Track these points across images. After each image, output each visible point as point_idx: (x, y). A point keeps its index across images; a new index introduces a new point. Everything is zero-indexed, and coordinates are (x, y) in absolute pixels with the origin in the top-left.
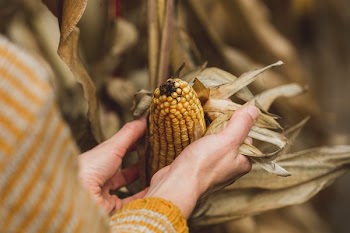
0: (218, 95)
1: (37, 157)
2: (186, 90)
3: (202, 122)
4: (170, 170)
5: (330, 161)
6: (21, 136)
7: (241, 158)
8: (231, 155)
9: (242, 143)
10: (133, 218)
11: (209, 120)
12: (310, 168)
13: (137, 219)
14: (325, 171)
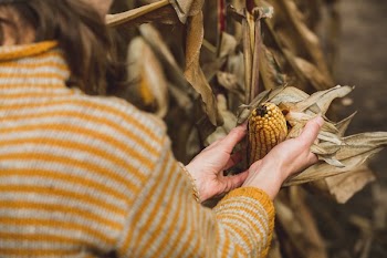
0: (296, 109)
1: (159, 190)
2: (274, 111)
3: (285, 129)
4: (262, 163)
5: (371, 142)
6: (144, 179)
7: (311, 155)
8: (304, 154)
9: (312, 144)
10: (235, 204)
11: (290, 126)
12: (357, 147)
13: (239, 205)
14: (368, 149)
